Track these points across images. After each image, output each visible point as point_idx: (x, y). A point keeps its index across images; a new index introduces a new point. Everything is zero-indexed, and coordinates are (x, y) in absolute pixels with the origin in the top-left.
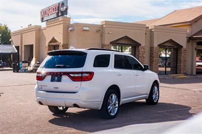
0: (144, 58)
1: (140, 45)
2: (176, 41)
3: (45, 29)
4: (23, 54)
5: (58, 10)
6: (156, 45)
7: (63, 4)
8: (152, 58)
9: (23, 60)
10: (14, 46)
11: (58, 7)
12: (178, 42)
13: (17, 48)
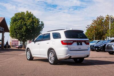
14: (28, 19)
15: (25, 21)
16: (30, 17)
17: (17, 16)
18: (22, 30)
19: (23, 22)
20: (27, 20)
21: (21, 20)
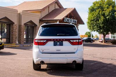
0: (16, 32)
1: (14, 23)
2: (34, 22)
6: (23, 24)
8: (20, 32)
12: (35, 23)
14: (108, 8)
15: (103, 10)
16: (110, 5)
17: (95, 5)
18: (100, 21)
19: (101, 11)
20: (106, 9)
21: (99, 9)
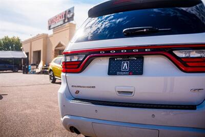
3: (52, 36)
4: (32, 59)
5: (65, 17)
7: (69, 11)
9: (32, 63)
10: (24, 52)
11: (65, 15)
13: (27, 54)
